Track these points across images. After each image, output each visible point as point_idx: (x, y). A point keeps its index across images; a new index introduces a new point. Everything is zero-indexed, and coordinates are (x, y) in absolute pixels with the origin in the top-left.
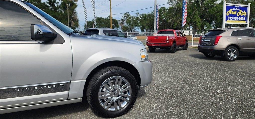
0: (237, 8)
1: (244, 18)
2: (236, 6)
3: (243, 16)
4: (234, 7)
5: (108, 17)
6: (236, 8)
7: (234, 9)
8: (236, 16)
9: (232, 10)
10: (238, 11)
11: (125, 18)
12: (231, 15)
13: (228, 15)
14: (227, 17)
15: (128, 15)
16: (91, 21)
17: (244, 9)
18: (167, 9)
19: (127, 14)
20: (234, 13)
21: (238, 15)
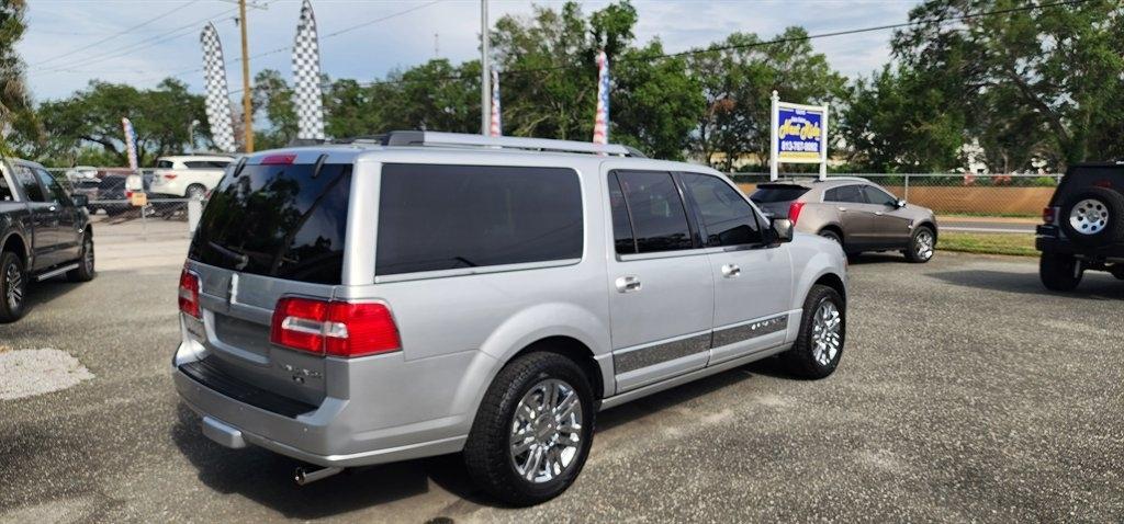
0: (802, 116)
1: (816, 144)
2: (798, 112)
3: (813, 140)
4: (793, 114)
5: (160, 86)
6: (798, 116)
7: (794, 119)
8: (797, 138)
9: (790, 121)
10: (803, 125)
11: (263, 93)
12: (789, 138)
13: (782, 137)
14: (780, 141)
15: (276, 84)
16: (65, 103)
17: (814, 119)
18: (456, 71)
19: (272, 76)
20: (794, 131)
21: (803, 138)
